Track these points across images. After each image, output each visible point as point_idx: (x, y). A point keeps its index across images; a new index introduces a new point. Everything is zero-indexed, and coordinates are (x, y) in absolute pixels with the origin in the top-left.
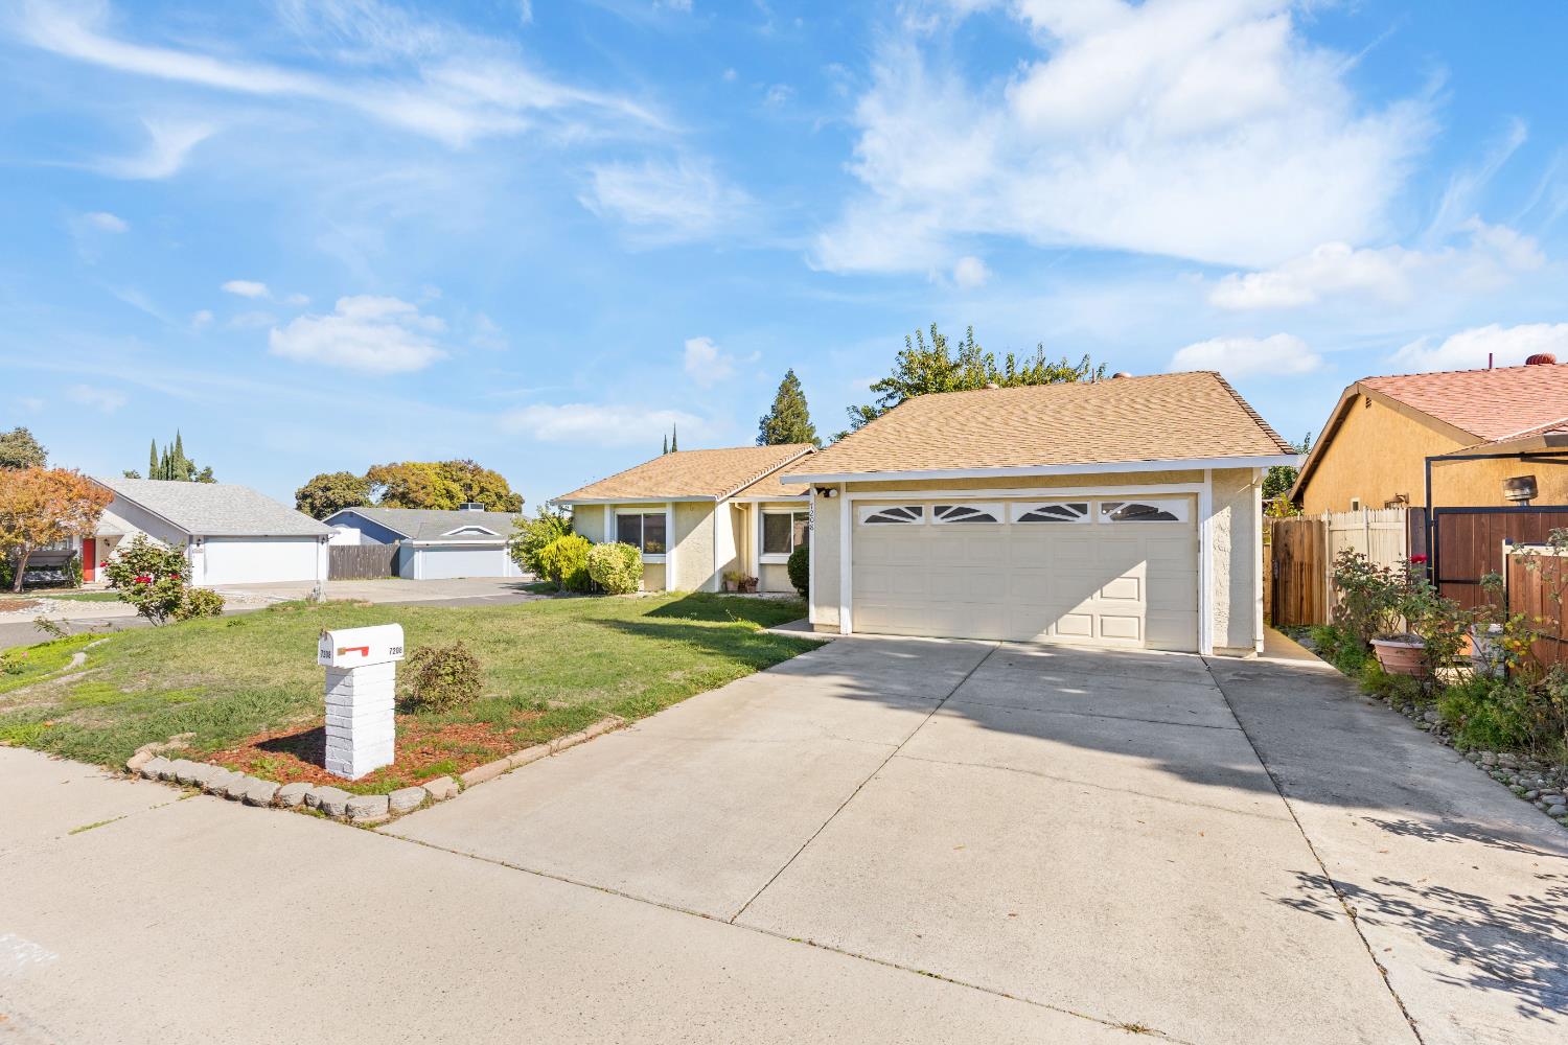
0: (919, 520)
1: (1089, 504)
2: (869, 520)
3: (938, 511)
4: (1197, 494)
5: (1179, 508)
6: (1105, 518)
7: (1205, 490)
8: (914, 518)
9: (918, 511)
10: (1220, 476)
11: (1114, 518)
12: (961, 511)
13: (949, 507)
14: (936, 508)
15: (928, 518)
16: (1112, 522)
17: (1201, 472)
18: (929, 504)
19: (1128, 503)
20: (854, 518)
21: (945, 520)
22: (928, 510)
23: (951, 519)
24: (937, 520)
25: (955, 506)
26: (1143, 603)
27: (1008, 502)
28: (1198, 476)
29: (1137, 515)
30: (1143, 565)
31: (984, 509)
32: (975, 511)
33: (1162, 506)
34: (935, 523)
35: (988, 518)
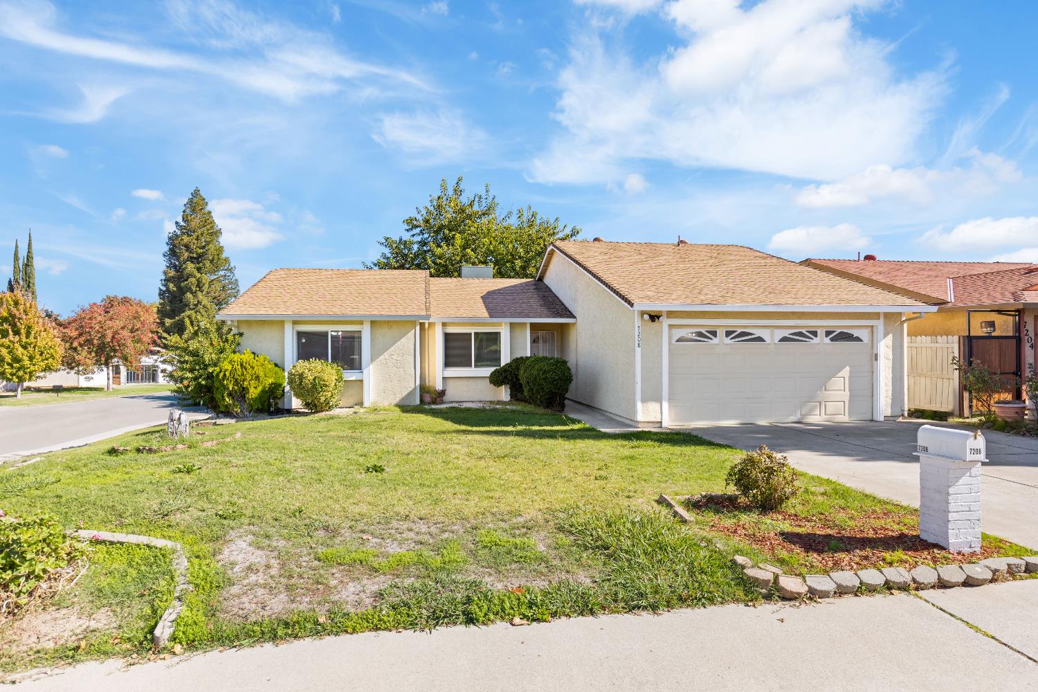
0: (715, 341)
1: (819, 331)
2: (677, 341)
3: (728, 334)
4: (872, 326)
5: (863, 334)
6: (827, 340)
7: (879, 324)
8: (711, 339)
9: (714, 334)
10: (888, 316)
11: (832, 340)
12: (743, 334)
13: (736, 331)
14: (726, 332)
15: (721, 338)
16: (831, 342)
17: (878, 314)
18: (721, 328)
19: (838, 331)
20: (670, 338)
21: (733, 340)
22: (721, 333)
23: (737, 340)
24: (728, 340)
25: (739, 331)
26: (847, 392)
27: (773, 329)
28: (876, 316)
29: (843, 338)
30: (848, 368)
31: (758, 333)
32: (751, 334)
33: (856, 333)
34: (725, 343)
35: (760, 339)
